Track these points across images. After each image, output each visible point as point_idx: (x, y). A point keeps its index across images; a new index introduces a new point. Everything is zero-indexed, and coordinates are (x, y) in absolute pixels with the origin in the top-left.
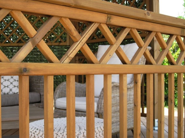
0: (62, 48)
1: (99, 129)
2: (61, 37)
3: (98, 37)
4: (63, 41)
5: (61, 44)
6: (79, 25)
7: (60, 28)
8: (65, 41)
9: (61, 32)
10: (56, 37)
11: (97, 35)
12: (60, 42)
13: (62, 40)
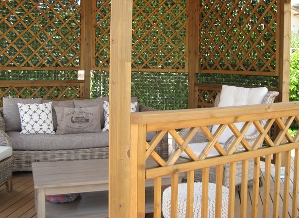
0: (179, 75)
1: (224, 200)
2: (179, 63)
3: (221, 67)
4: (181, 67)
5: (179, 71)
6: (200, 51)
7: (177, 52)
8: (183, 68)
9: (179, 57)
10: (173, 63)
11: (220, 65)
12: (178, 68)
13: (179, 66)
